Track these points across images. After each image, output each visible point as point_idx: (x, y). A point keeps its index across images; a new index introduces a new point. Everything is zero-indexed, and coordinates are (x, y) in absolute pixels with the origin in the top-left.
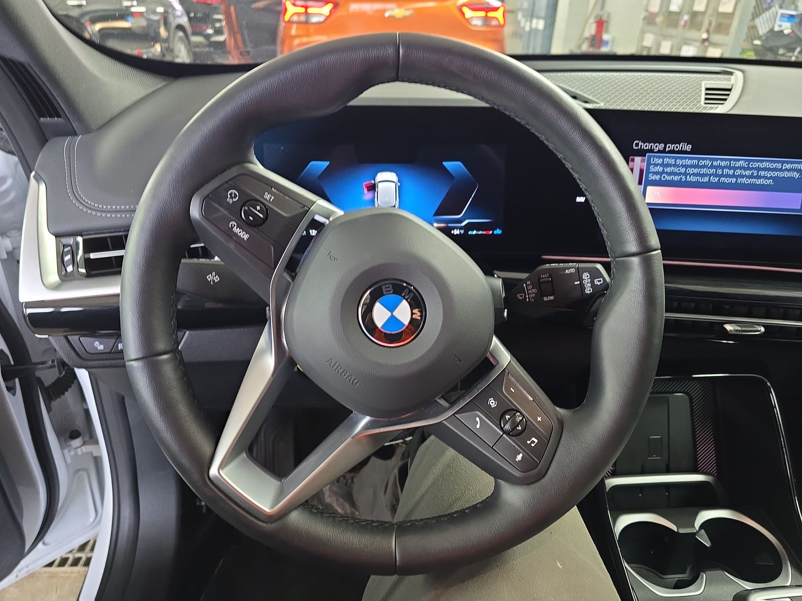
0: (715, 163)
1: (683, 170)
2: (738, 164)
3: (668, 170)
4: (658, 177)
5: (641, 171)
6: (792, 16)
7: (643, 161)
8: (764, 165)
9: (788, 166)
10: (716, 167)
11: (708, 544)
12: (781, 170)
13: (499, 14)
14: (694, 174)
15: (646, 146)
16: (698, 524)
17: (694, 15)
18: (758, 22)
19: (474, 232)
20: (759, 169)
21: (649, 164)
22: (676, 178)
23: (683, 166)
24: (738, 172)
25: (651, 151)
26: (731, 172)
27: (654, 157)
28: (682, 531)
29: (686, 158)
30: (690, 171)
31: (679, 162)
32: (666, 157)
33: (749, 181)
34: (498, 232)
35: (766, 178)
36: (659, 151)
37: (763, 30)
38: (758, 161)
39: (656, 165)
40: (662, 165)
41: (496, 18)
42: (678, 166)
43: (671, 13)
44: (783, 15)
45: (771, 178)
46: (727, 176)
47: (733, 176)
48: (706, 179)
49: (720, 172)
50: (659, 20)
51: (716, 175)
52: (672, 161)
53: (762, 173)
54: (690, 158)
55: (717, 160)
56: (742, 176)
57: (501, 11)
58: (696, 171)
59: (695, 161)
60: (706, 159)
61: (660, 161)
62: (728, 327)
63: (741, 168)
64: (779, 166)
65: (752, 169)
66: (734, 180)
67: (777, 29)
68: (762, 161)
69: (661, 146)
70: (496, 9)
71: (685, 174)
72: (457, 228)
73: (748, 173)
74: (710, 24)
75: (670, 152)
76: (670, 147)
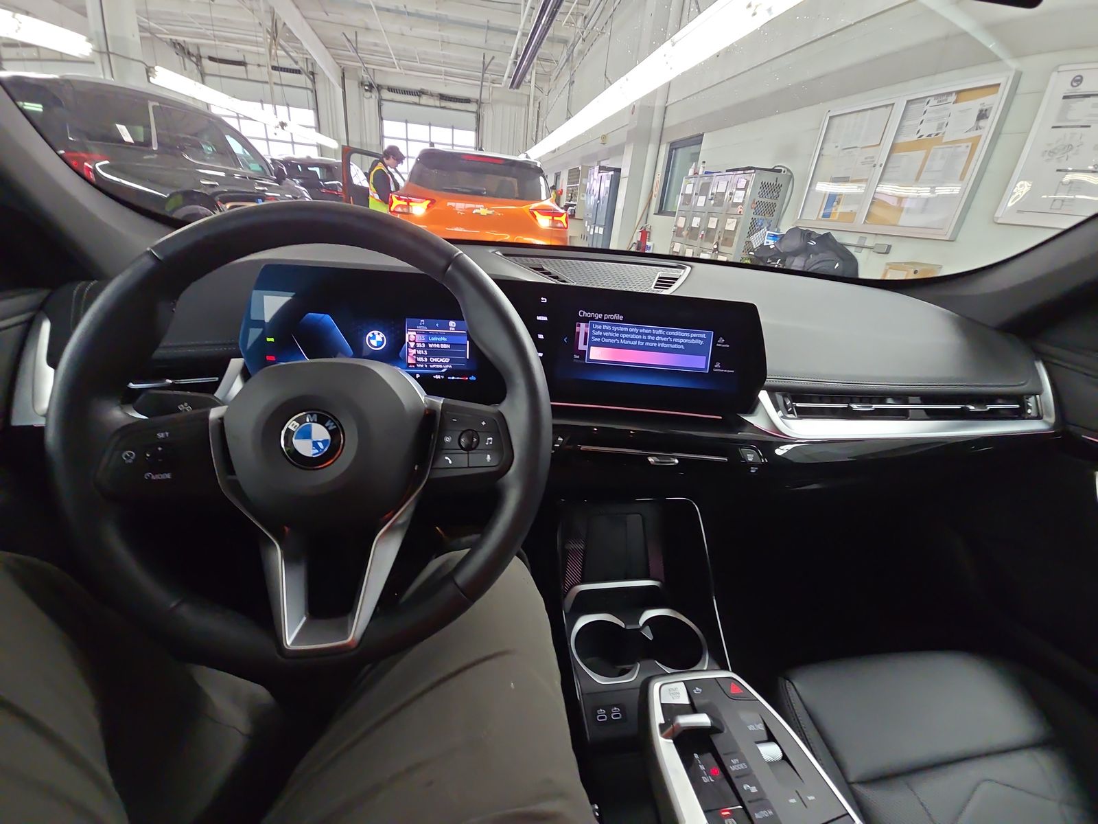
0: (641, 331)
1: (617, 335)
2: (658, 332)
3: (606, 334)
4: (598, 340)
5: (586, 334)
6: (775, 236)
7: (587, 326)
8: (677, 334)
9: (694, 335)
10: (642, 334)
11: (651, 638)
12: (689, 338)
13: (563, 219)
14: (626, 339)
15: (590, 315)
16: (642, 622)
17: (708, 231)
18: (753, 238)
19: (453, 378)
20: (673, 337)
21: (591, 329)
22: (613, 341)
23: (617, 332)
24: (658, 338)
25: (593, 319)
26: (653, 338)
27: (595, 323)
28: (629, 627)
29: (619, 326)
30: (623, 336)
31: (615, 329)
32: (604, 324)
33: (667, 345)
34: (473, 378)
35: (679, 343)
36: (599, 320)
37: (756, 245)
38: (672, 330)
39: (597, 330)
40: (602, 330)
41: (561, 222)
42: (614, 332)
43: (692, 228)
44: (769, 235)
45: (682, 344)
46: (651, 341)
47: (655, 341)
48: (635, 343)
49: (644, 337)
50: (684, 233)
51: (642, 340)
52: (608, 328)
53: (676, 340)
54: (622, 326)
55: (642, 328)
56: (661, 342)
57: (564, 217)
58: (627, 336)
59: (626, 329)
60: (634, 327)
61: (600, 327)
62: (650, 459)
63: (660, 335)
64: (688, 335)
65: (669, 336)
66: (655, 344)
67: (765, 244)
68: (675, 331)
69: (600, 316)
70: (561, 215)
71: (619, 338)
72: (438, 374)
73: (665, 339)
74: (719, 238)
75: (607, 320)
76: (607, 316)
